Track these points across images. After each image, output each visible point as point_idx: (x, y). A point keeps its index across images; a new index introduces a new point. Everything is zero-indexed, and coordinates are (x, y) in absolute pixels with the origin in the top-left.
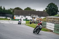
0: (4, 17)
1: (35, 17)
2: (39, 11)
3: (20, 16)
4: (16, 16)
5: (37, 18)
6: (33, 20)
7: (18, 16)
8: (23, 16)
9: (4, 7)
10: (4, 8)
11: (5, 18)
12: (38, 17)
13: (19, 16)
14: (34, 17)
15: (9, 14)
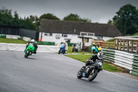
0: (15, 37)
1: (88, 38)
2: (97, 24)
3: (54, 35)
4: (44, 33)
5: (92, 40)
6: (83, 44)
7: (48, 34)
8: (61, 35)
9: (15, 12)
10: (16, 15)
11: (19, 39)
12: (96, 38)
13: (51, 35)
14: (87, 36)
15: (28, 29)
